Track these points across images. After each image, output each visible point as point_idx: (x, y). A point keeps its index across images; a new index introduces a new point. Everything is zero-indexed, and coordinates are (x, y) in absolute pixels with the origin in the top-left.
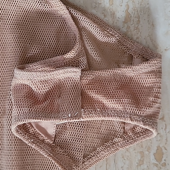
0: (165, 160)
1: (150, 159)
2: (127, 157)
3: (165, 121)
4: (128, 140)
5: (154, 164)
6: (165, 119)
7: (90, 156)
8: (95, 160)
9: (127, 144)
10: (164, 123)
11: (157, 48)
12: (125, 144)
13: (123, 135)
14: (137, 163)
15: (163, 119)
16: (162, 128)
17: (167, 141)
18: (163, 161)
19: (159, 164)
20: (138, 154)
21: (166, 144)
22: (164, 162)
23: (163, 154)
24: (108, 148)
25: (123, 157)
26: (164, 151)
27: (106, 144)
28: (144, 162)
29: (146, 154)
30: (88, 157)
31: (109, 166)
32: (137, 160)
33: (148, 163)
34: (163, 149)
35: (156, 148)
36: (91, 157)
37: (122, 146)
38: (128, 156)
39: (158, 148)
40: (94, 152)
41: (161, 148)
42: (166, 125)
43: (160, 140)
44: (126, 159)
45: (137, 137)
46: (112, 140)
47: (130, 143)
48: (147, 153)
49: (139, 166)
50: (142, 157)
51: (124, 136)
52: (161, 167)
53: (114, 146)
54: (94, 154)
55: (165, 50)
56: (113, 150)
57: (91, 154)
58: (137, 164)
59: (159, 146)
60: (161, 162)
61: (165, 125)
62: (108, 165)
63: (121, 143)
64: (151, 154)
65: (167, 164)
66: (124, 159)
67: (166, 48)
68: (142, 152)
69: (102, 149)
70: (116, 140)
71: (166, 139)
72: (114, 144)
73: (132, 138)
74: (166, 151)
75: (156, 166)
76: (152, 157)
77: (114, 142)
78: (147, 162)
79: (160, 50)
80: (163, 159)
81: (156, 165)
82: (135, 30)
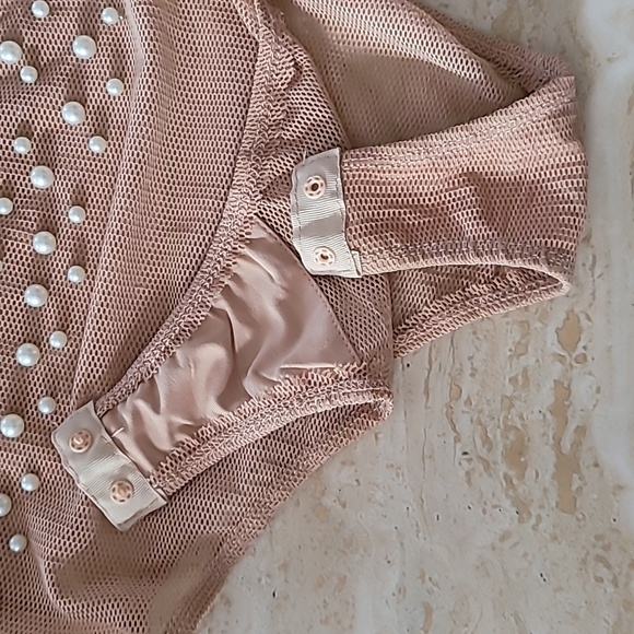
0: (585, 348)
1: (545, 342)
2: (485, 333)
3: (592, 247)
4: (504, 293)
5: (555, 355)
6: (593, 241)
7: (404, 326)
8: (415, 337)
9: (501, 302)
10: (590, 250)
11: (586, 55)
12: (497, 302)
13: (493, 278)
14: (511, 350)
15: (588, 241)
16: (584, 265)
17: (594, 299)
18: (580, 350)
19: (568, 357)
20: (515, 327)
21: (591, 305)
22: (583, 351)
23: (580, 330)
24: (452, 309)
25: (474, 333)
26: (584, 322)
27: (447, 297)
28: (530, 349)
29: (536, 329)
30: (400, 328)
31: (437, 352)
32: (510, 342)
33: (540, 352)
34: (582, 317)
35: (564, 316)
36: (405, 329)
37: (488, 306)
38: (488, 331)
39: (568, 315)
40: (415, 316)
41: (577, 316)
42: (594, 257)
43: (575, 295)
44: (481, 337)
45: (531, 288)
46: (464, 290)
47: (509, 300)
48: (538, 325)
49: (515, 359)
50: (523, 337)
51: (495, 281)
52: (574, 363)
53: (467, 303)
54: (415, 322)
55: (609, 60)
56: (464, 313)
57: (407, 321)
58: (509, 353)
59: (572, 311)
60: (574, 351)
61: (591, 258)
62: (433, 350)
63: (486, 298)
64: (549, 328)
65: (589, 358)
66: (478, 338)
67: (610, 56)
68: (526, 322)
69: (435, 311)
70: (474, 288)
71: (593, 294)
72: (468, 299)
73: (517, 289)
74: (590, 323)
75: (560, 361)
76: (552, 337)
77: (467, 294)
78: (536, 350)
79: (595, 60)
80: (581, 344)
81: (561, 359)
82: (530, 6)
